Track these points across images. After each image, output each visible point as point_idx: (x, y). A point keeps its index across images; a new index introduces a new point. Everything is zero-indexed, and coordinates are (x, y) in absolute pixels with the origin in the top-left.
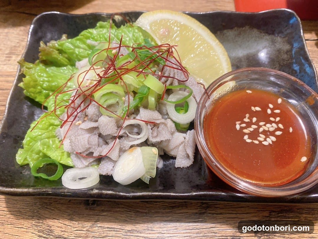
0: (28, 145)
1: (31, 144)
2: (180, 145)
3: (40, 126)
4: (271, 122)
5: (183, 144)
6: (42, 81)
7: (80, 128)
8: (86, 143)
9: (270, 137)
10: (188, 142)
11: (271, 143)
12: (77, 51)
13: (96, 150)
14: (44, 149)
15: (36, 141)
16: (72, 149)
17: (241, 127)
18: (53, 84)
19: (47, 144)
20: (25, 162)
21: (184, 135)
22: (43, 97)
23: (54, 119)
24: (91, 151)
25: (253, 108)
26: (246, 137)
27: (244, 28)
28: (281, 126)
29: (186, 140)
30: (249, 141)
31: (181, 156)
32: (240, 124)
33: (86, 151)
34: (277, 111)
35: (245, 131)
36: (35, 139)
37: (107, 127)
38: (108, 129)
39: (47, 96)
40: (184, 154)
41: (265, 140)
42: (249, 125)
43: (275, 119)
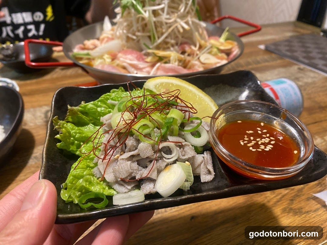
0: (72, 183)
1: (74, 182)
2: (201, 163)
3: (80, 166)
4: (264, 138)
5: (203, 163)
6: (74, 133)
7: (121, 159)
8: (129, 168)
9: (268, 145)
10: (207, 159)
11: (271, 149)
12: (99, 109)
13: (138, 173)
14: (86, 185)
15: (79, 179)
16: (116, 177)
17: (244, 144)
18: (83, 135)
19: (89, 180)
20: (69, 200)
21: (203, 155)
22: (75, 147)
23: (89, 162)
24: (133, 175)
25: (247, 132)
26: (251, 148)
27: (219, 85)
28: (272, 138)
29: (205, 159)
30: (254, 150)
31: (204, 173)
32: (243, 142)
33: (129, 176)
34: (265, 131)
35: (249, 145)
36: (77, 178)
37: (147, 151)
38: (148, 152)
39: (79, 147)
40: (206, 170)
41: (265, 148)
42: (250, 141)
43: (266, 135)
